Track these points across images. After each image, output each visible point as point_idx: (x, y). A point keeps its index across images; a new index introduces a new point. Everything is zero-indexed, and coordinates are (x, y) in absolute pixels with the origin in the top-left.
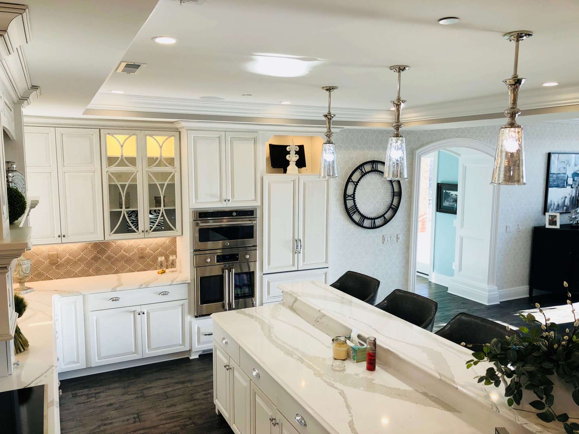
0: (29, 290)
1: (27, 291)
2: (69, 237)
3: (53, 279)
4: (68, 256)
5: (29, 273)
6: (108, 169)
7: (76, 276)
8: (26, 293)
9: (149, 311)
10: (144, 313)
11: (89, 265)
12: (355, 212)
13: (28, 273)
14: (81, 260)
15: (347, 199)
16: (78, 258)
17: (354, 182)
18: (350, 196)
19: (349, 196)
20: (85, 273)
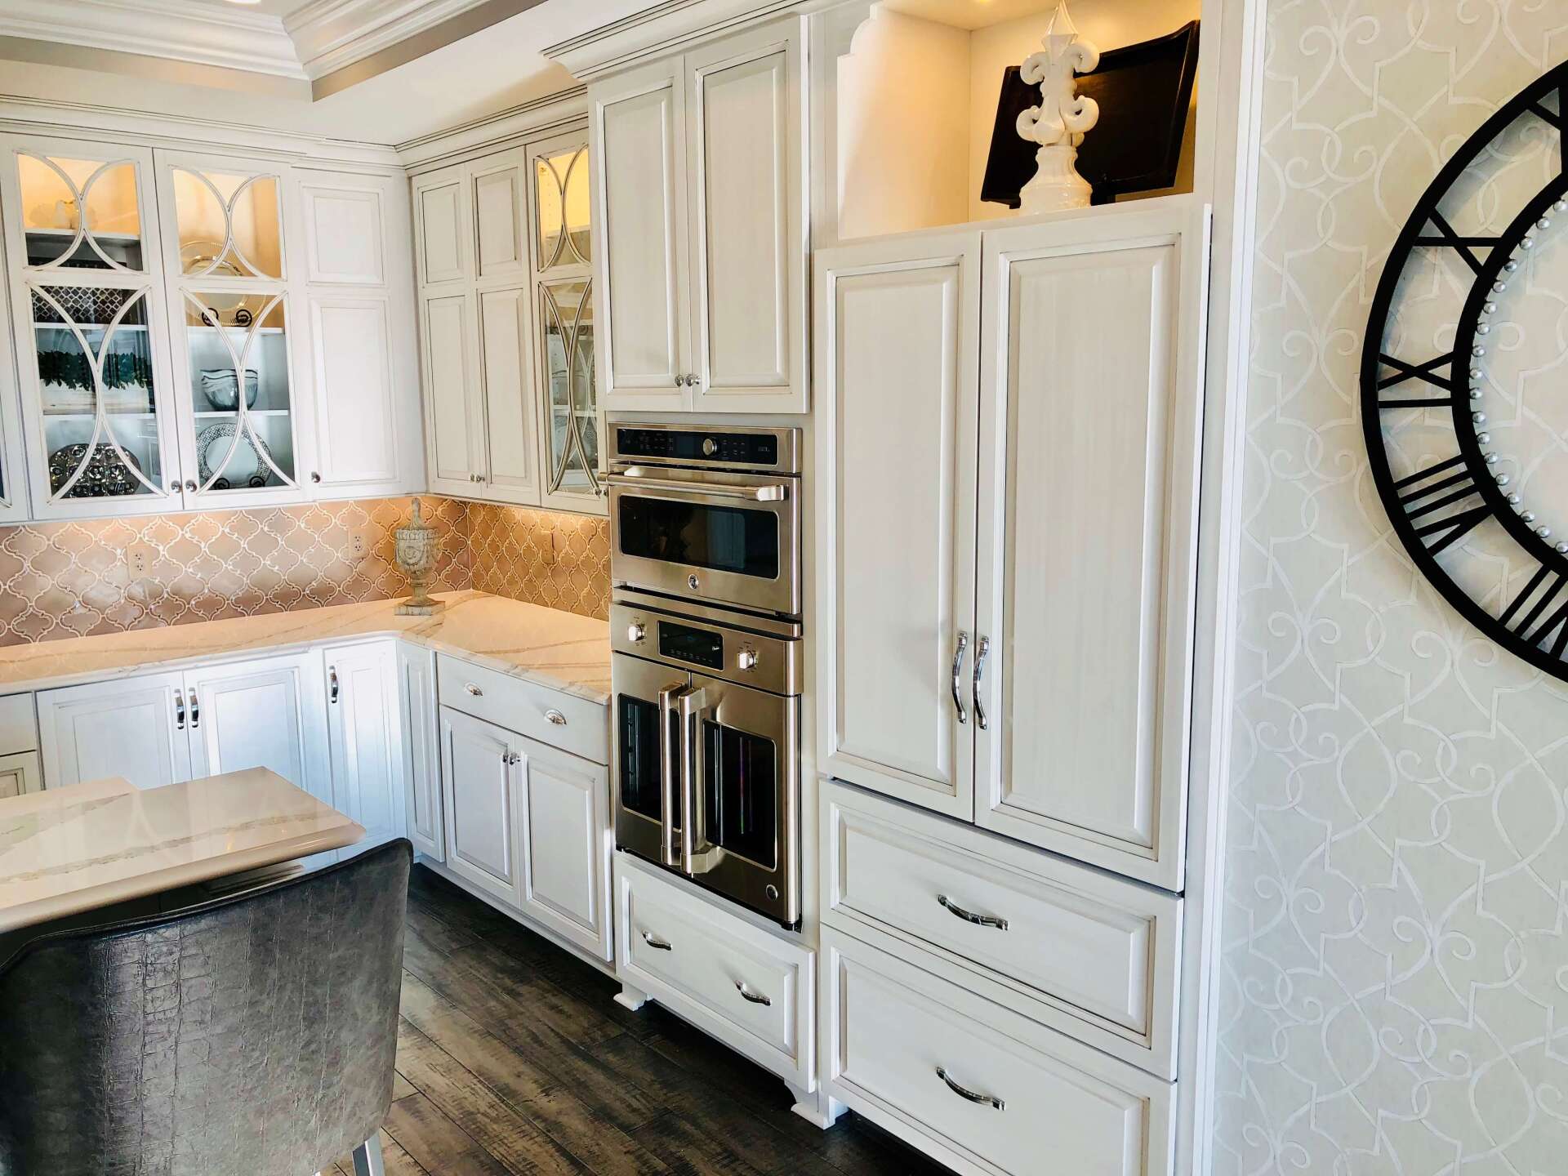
0: (416, 610)
1: (409, 608)
2: (493, 485)
4: (566, 547)
5: (416, 563)
6: (540, 277)
7: (580, 610)
8: (408, 614)
9: (531, 762)
10: (512, 763)
12: (1466, 523)
13: (413, 565)
14: (588, 565)
15: (1384, 395)
17: (1463, 246)
18: (1423, 372)
19: (1408, 371)
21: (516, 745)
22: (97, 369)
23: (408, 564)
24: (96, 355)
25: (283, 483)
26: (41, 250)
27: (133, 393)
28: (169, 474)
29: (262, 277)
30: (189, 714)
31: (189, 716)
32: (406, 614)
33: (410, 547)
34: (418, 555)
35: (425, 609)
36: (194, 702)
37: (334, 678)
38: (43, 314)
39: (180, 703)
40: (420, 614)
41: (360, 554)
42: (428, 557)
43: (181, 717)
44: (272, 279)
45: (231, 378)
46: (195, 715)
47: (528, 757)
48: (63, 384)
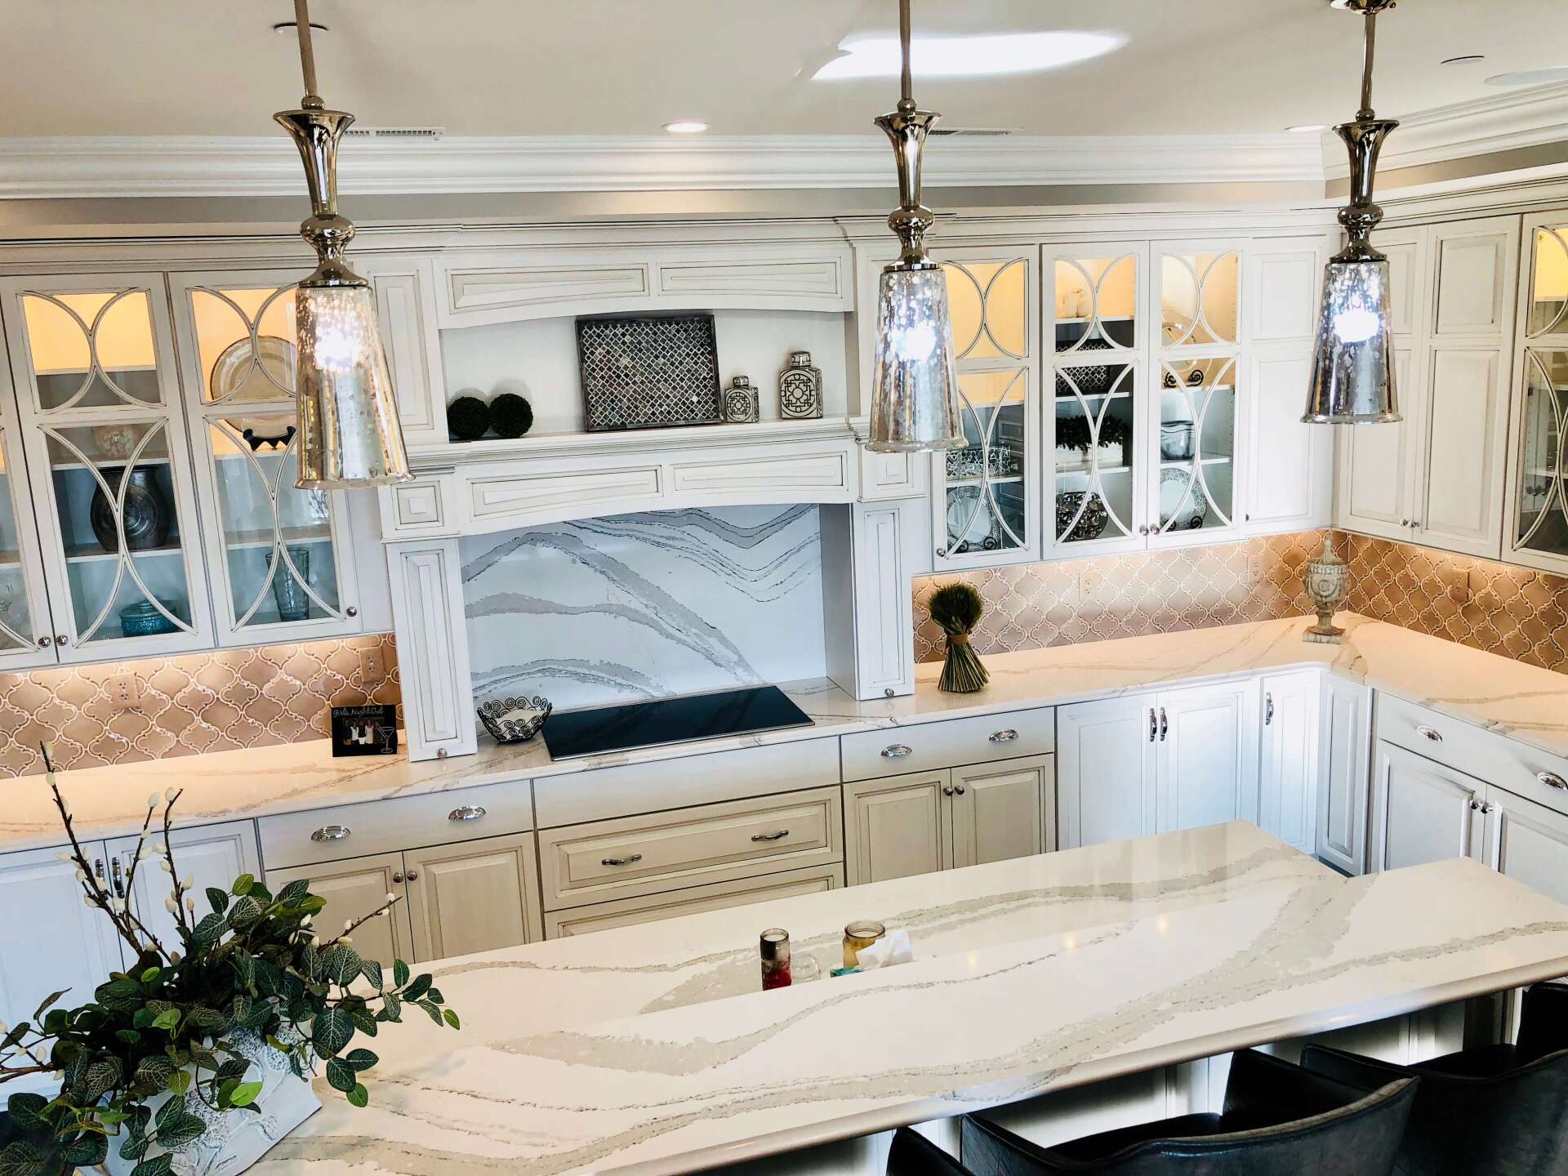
0: (1325, 638)
1: (1317, 635)
2: (1428, 531)
3: (1451, 639)
4: (1489, 588)
5: (1329, 596)
6: (1529, 342)
7: (1501, 651)
8: (1317, 642)
9: (1507, 813)
10: (1484, 811)
11: (1534, 630)
13: (1326, 597)
14: (1518, 609)
16: (1509, 601)
20: (1519, 651)
21: (1482, 793)
22: (1095, 432)
23: (1321, 596)
24: (1095, 419)
25: (1224, 524)
26: (1067, 338)
27: (1115, 450)
28: (1138, 520)
29: (1222, 342)
30: (1159, 728)
31: (1159, 730)
32: (1314, 642)
33: (1324, 581)
34: (1332, 588)
35: (1333, 638)
36: (1164, 719)
37: (1269, 701)
38: (1063, 389)
39: (1154, 720)
40: (1328, 642)
41: (1257, 578)
42: (1340, 590)
43: (1155, 731)
44: (1229, 343)
45: (1186, 431)
46: (1165, 730)
47: (1503, 808)
48: (1067, 447)
